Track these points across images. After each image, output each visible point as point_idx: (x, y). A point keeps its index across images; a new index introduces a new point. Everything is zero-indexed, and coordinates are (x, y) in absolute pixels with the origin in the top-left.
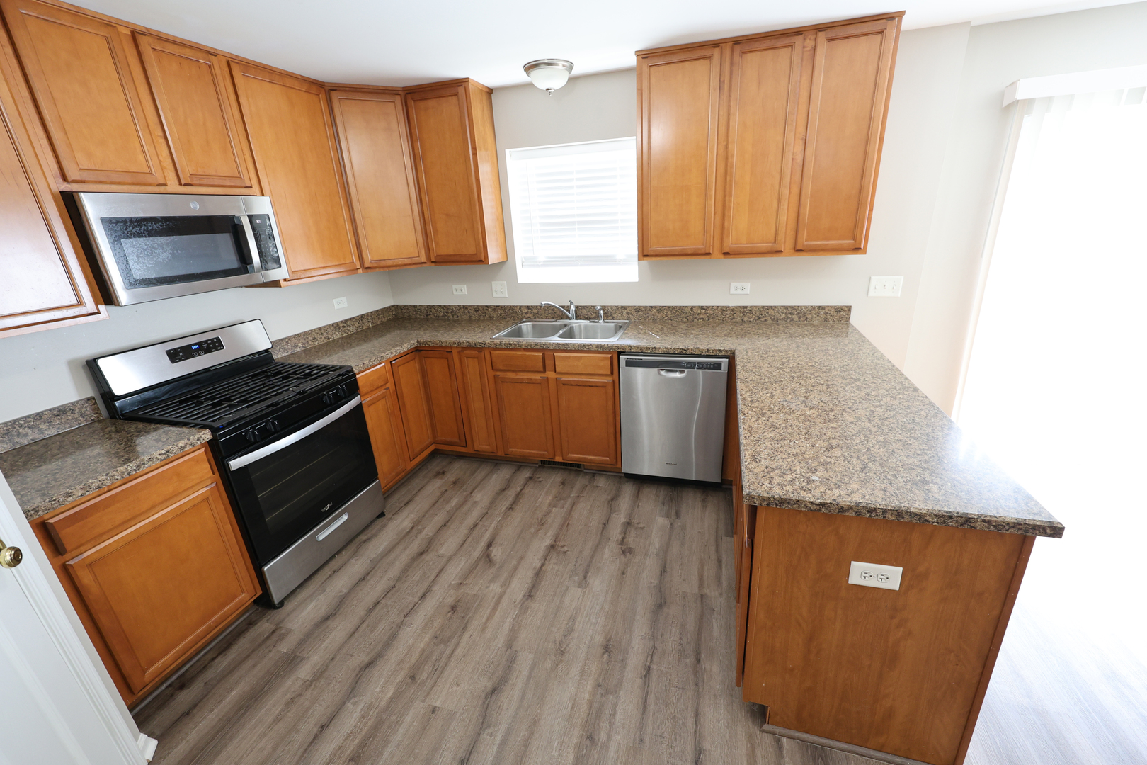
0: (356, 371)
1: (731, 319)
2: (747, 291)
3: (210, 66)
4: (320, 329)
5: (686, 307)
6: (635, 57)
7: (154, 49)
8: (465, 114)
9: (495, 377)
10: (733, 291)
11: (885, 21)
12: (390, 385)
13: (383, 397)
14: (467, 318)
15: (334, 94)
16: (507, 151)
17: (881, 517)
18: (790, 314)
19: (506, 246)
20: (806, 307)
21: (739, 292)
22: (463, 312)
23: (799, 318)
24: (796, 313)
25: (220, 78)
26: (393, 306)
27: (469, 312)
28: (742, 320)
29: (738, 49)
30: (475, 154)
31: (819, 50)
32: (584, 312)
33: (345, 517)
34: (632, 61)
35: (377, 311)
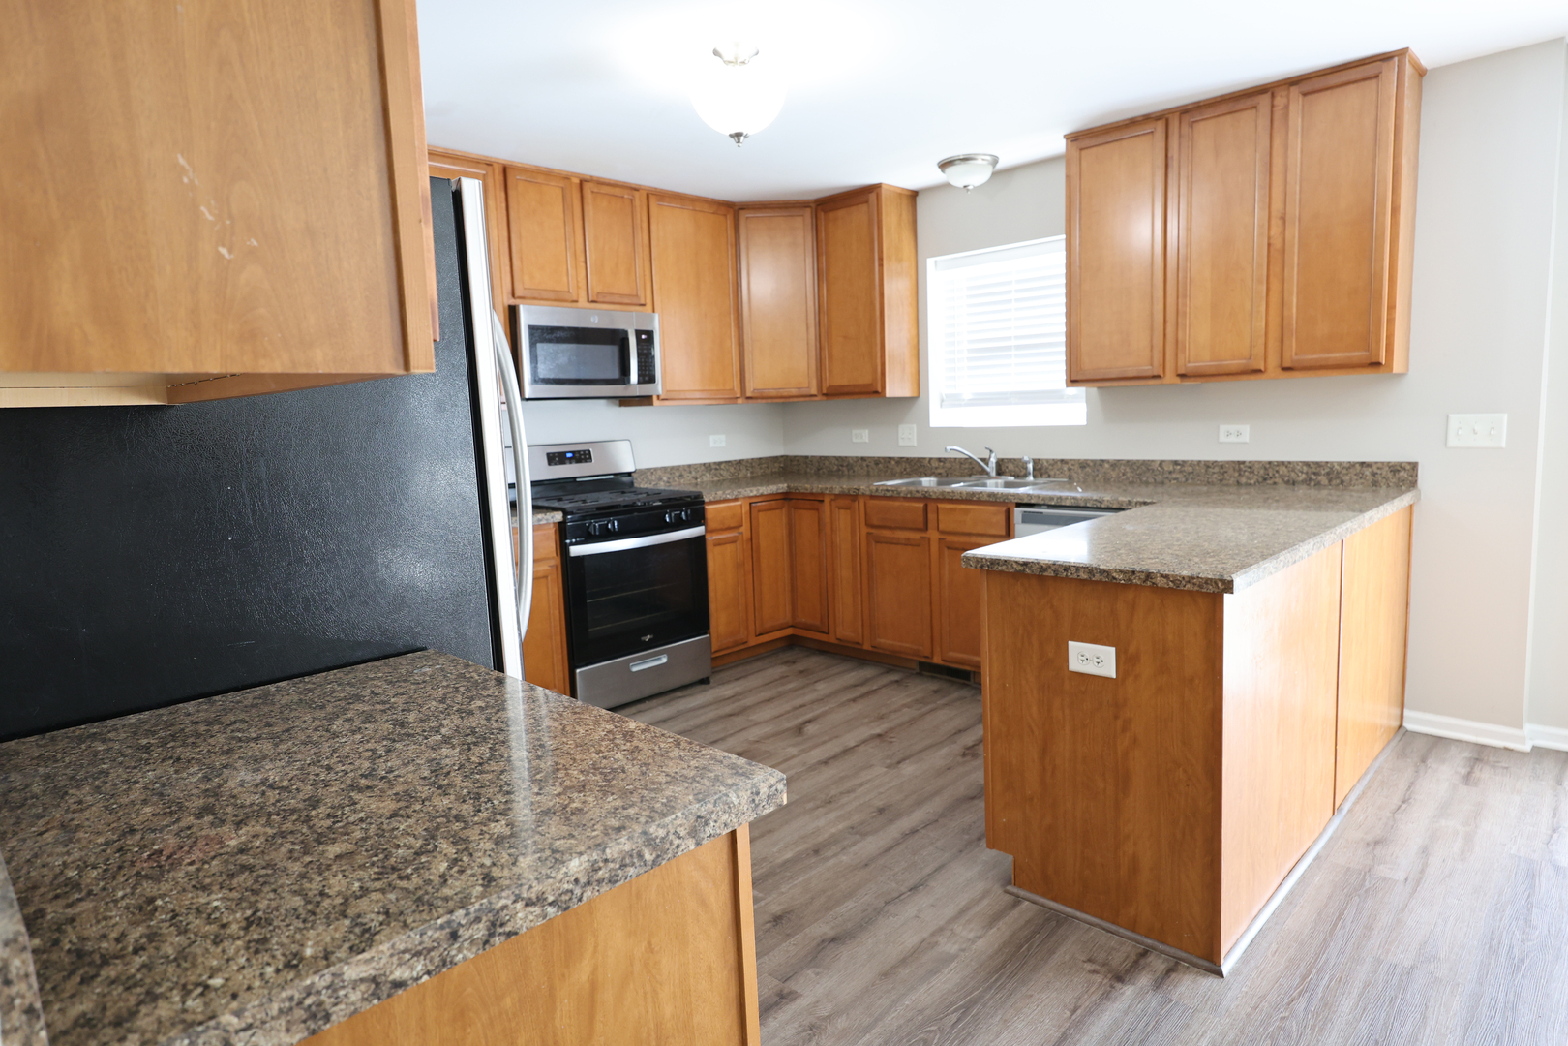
0: (706, 499)
1: (1221, 481)
2: (1246, 437)
3: (632, 200)
4: (689, 466)
5: (1153, 461)
6: (1064, 141)
7: (593, 192)
8: (875, 223)
9: (868, 533)
10: (1223, 438)
11: (1379, 63)
12: (745, 529)
13: (733, 541)
14: (865, 473)
15: (742, 213)
16: (930, 262)
17: (1075, 576)
18: (1315, 473)
19: (919, 378)
20: (1340, 464)
21: (1233, 439)
22: (862, 467)
23: (1330, 481)
24: (1323, 472)
25: (638, 209)
26: (782, 457)
27: (868, 466)
28: (1238, 482)
29: (1186, 118)
30: (881, 265)
31: (1292, 107)
32: (1011, 466)
33: (664, 660)
34: (1059, 146)
35: (760, 459)
